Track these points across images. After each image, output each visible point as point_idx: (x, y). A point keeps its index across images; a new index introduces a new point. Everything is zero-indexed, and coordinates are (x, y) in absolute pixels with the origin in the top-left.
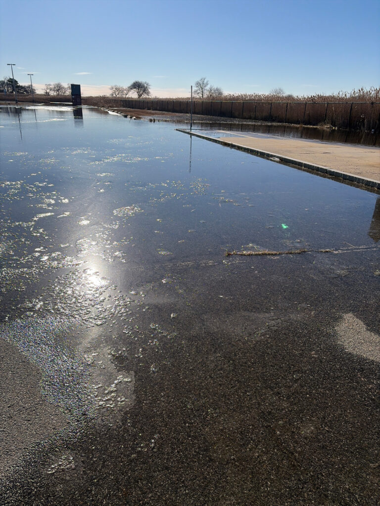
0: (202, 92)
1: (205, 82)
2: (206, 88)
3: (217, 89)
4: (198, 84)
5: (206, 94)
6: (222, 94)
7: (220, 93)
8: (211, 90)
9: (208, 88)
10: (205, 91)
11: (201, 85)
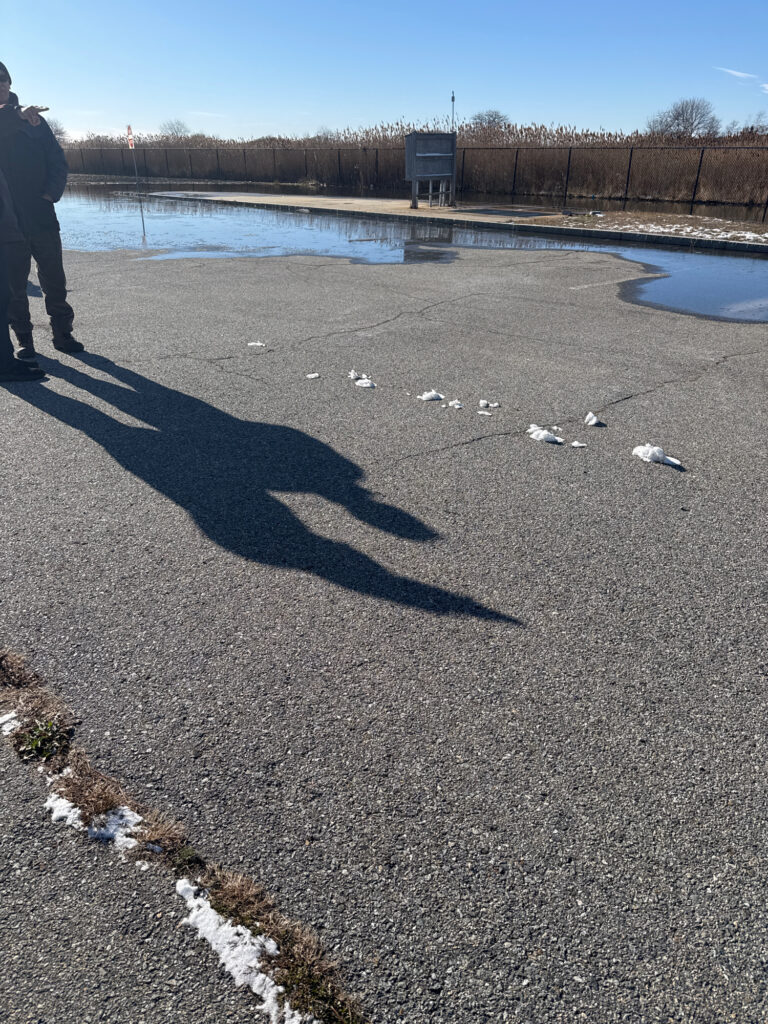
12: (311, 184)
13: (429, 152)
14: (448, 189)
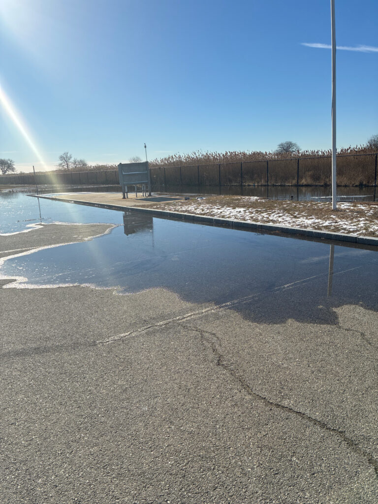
0: (67, 164)
1: (69, 155)
2: (70, 161)
3: (81, 161)
4: (62, 158)
5: (72, 166)
6: (86, 165)
7: (85, 165)
8: (75, 163)
9: (72, 160)
10: (70, 164)
11: (65, 158)
13: (131, 172)
14: (147, 188)
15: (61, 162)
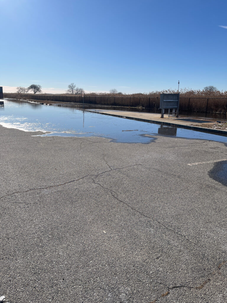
0: (72, 91)
1: (74, 85)
2: (74, 88)
3: (81, 89)
4: (70, 86)
5: (75, 92)
7: (83, 92)
8: (77, 90)
9: (75, 88)
10: (74, 90)
11: (71, 87)
12: (140, 108)
13: (169, 100)
14: (176, 111)
15: (69, 89)
